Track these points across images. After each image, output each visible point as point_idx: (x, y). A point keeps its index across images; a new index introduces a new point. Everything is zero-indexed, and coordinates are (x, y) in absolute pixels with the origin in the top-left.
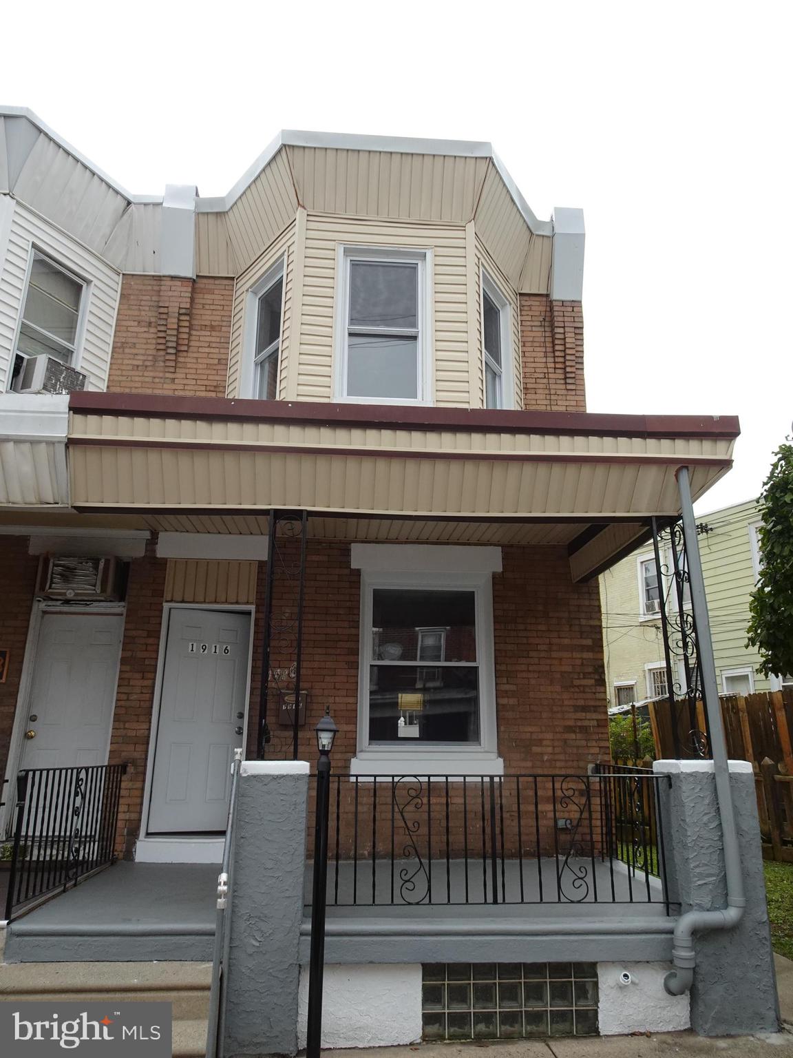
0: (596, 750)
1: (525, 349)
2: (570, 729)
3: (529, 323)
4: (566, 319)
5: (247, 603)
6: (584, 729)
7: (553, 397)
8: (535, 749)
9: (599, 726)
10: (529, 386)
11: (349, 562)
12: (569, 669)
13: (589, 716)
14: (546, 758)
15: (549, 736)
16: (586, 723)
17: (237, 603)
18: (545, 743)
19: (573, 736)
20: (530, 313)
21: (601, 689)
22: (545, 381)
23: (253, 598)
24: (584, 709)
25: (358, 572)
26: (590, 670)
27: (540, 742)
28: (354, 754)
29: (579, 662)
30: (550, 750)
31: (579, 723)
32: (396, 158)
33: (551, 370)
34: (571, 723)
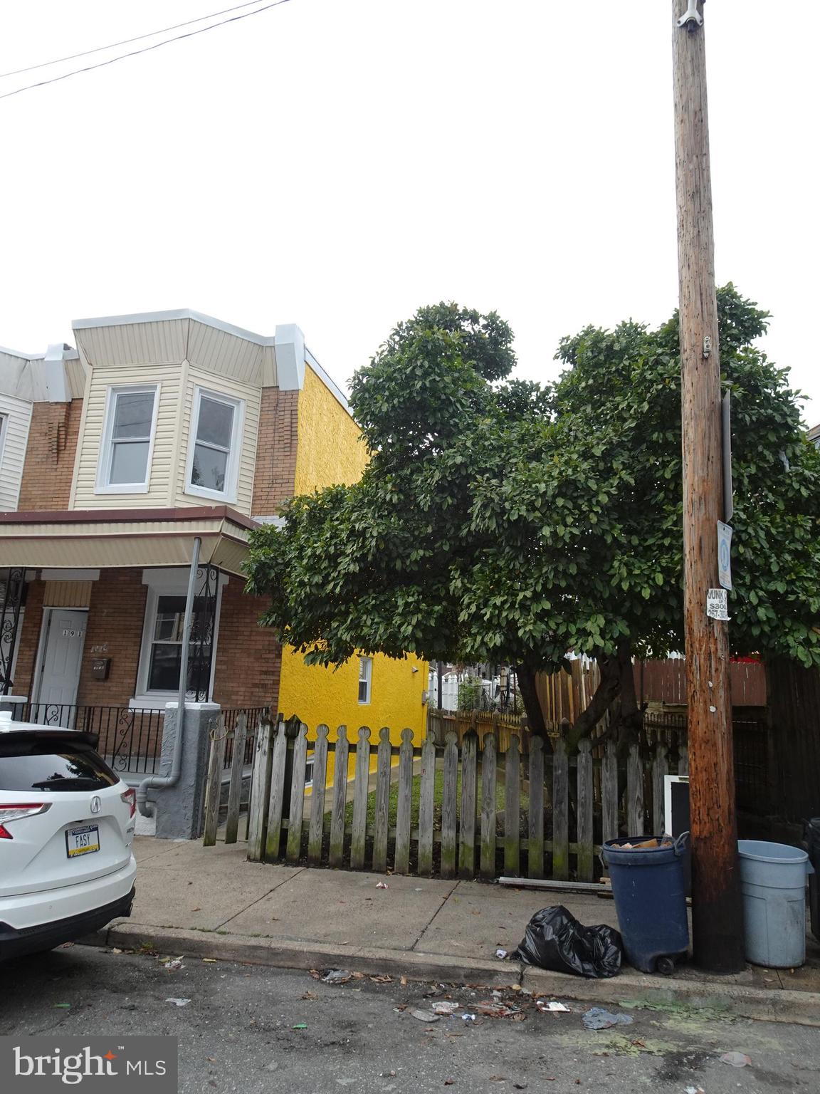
0: (270, 699)
1: (262, 428)
2: (255, 685)
3: (267, 409)
4: (286, 405)
5: (85, 607)
6: (264, 686)
7: (275, 462)
8: (233, 697)
9: (273, 684)
10: (261, 455)
11: (141, 580)
12: (261, 647)
13: (268, 677)
14: (239, 702)
15: (242, 689)
16: (266, 682)
17: (80, 607)
18: (240, 693)
19: (257, 690)
20: (268, 401)
21: (278, 660)
22: (272, 450)
23: (88, 604)
24: (266, 673)
25: (146, 587)
26: (274, 648)
27: (237, 693)
28: (133, 696)
29: (267, 643)
30: (242, 698)
31: (262, 682)
32: (136, 327)
33: (277, 442)
34: (257, 682)
